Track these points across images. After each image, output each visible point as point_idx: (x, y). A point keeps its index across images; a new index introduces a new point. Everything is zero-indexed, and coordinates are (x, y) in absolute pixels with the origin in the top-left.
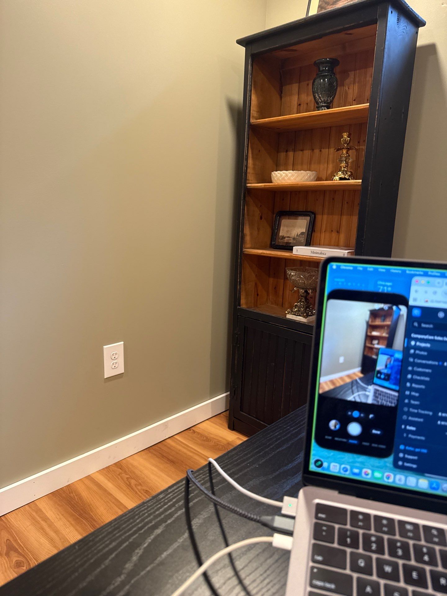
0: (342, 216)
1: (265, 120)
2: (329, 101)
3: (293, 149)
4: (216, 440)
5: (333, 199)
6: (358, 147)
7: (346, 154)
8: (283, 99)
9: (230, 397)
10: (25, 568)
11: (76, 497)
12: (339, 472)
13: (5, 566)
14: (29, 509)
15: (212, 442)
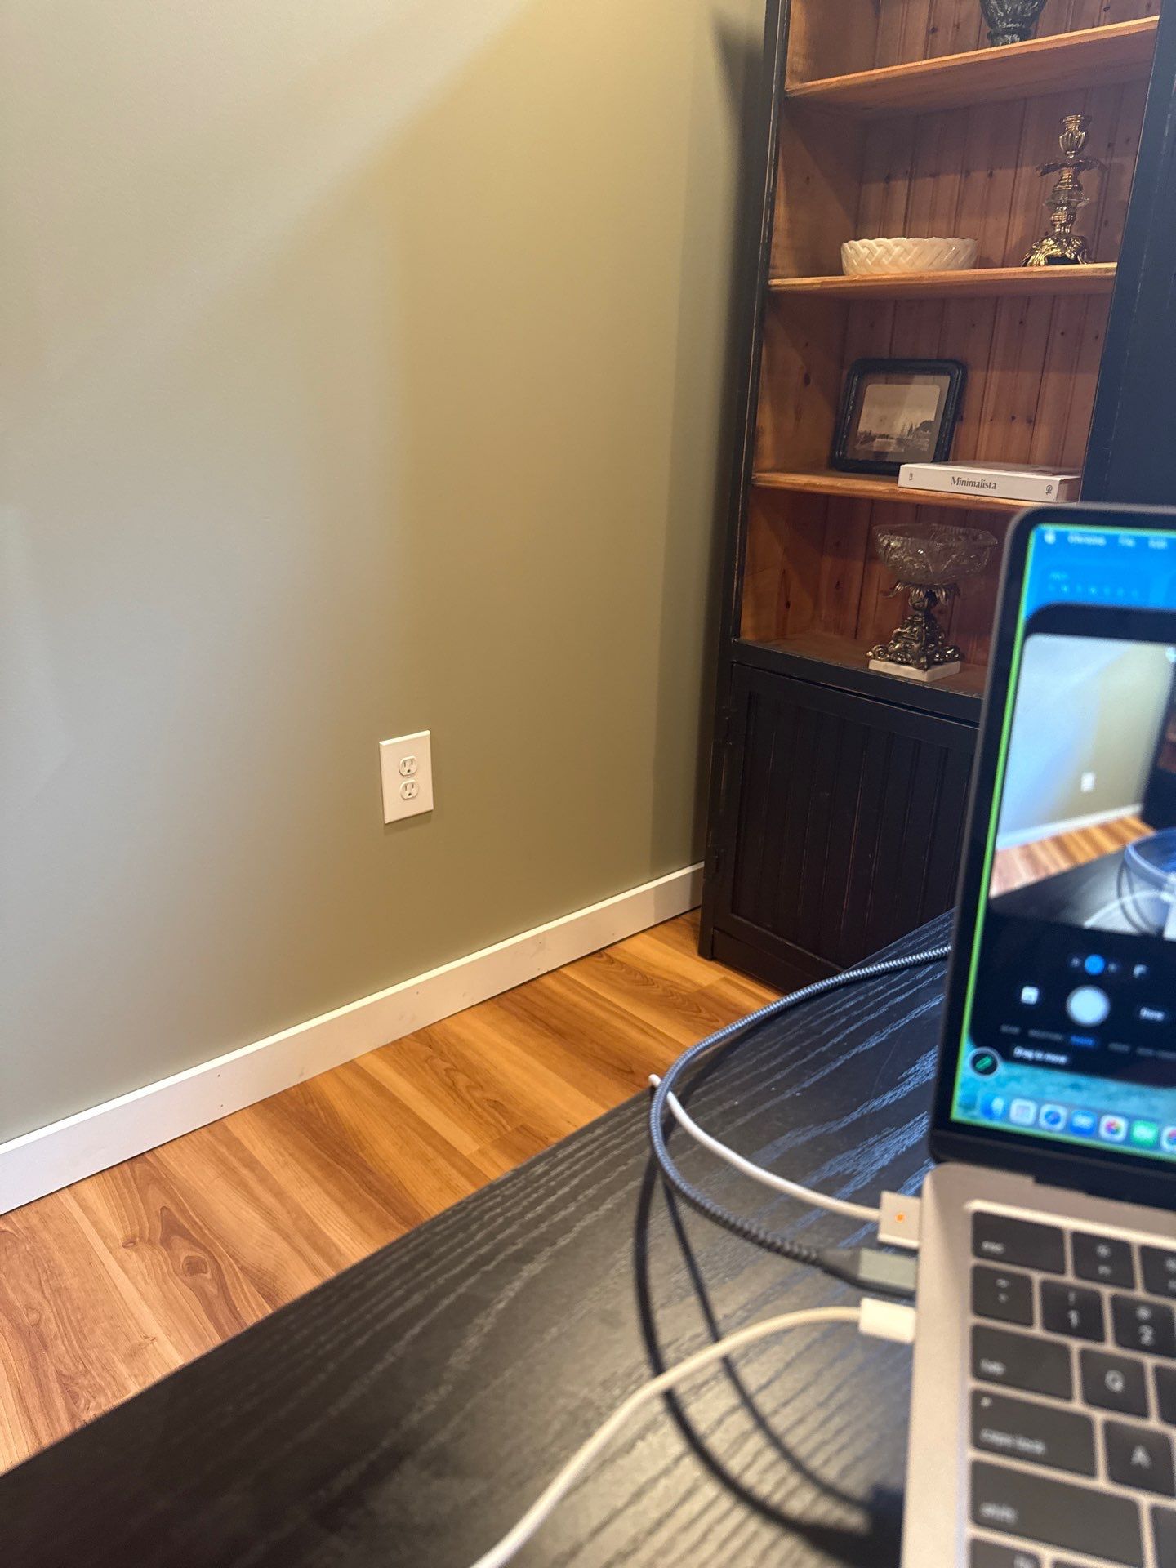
0: (1045, 374)
1: (832, 83)
2: (1030, 14)
3: (907, 173)
4: (670, 984)
5: (1021, 322)
6: (1109, 160)
7: (1070, 184)
8: (882, 12)
9: (704, 877)
10: (208, 1276)
11: (322, 1114)
12: (1036, 1124)
13: (161, 1269)
14: (211, 1139)
15: (658, 987)
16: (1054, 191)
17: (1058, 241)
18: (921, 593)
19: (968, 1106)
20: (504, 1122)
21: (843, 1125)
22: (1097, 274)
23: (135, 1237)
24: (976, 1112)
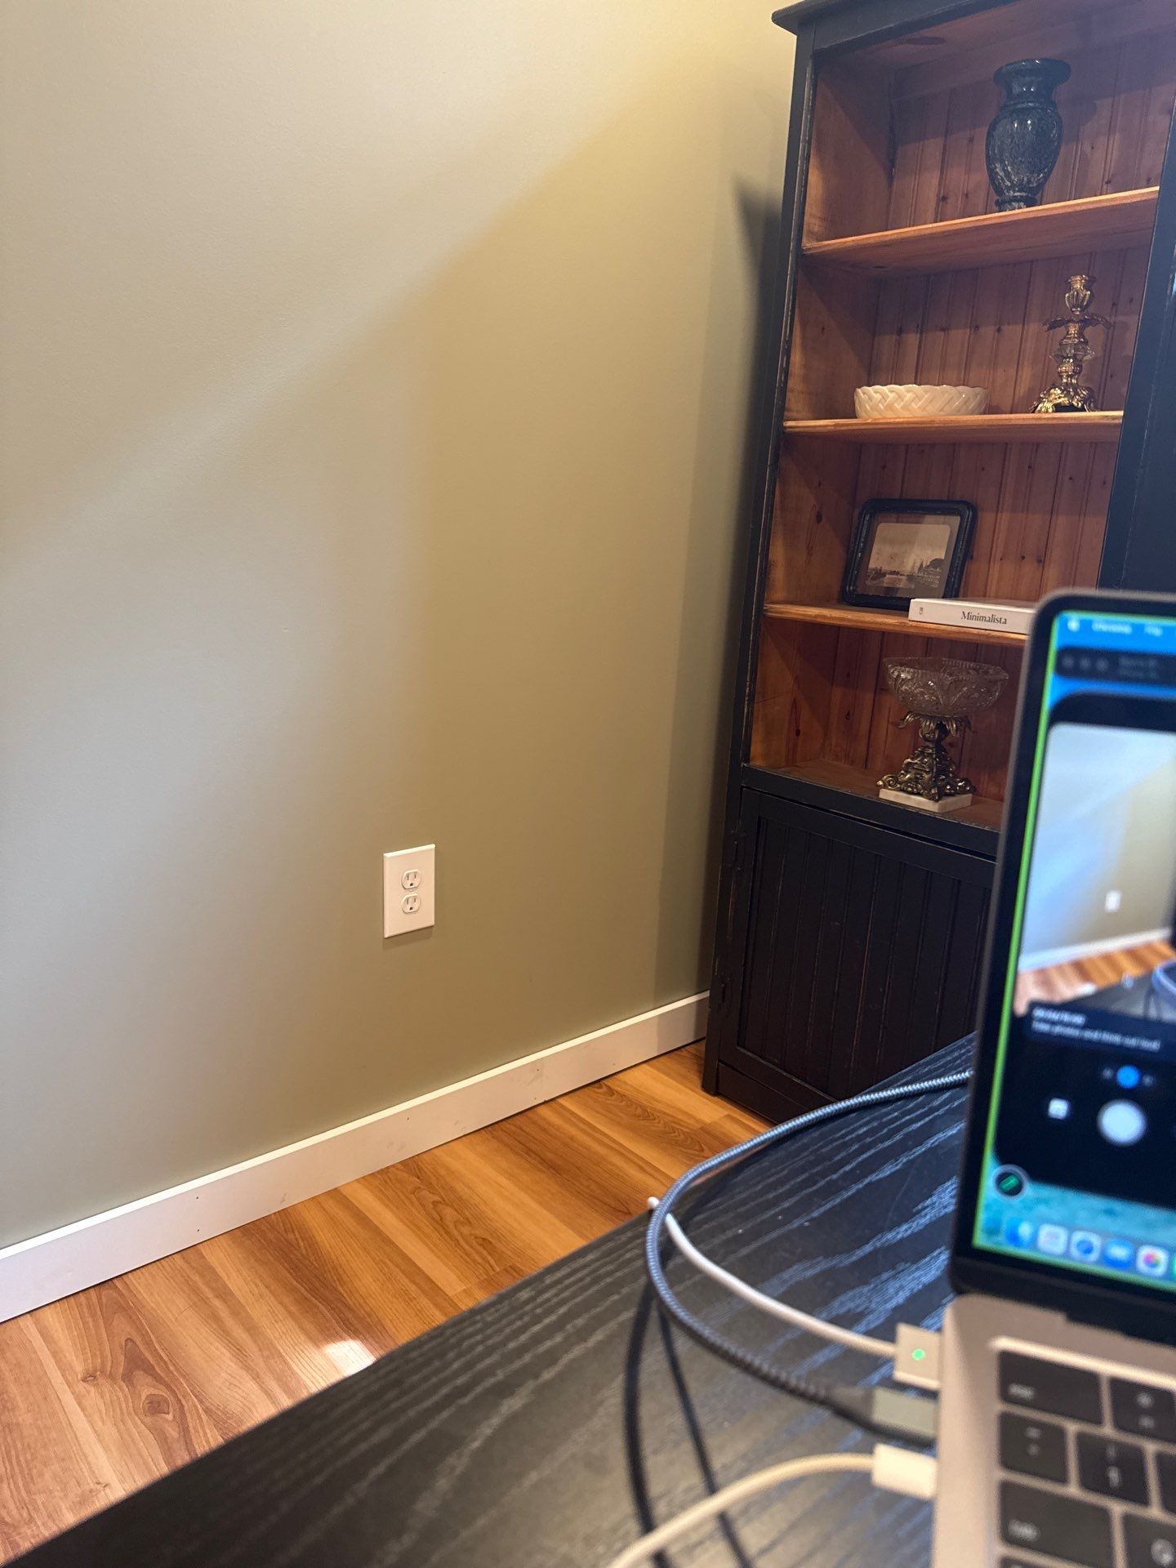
0: (1054, 517)
1: (845, 242)
2: (1035, 185)
3: (918, 326)
4: (671, 1119)
5: (1030, 467)
6: (1113, 318)
7: (1077, 338)
8: (895, 183)
9: (710, 1007)
10: (170, 1417)
11: (302, 1244)
12: (1067, 1254)
13: (121, 1409)
14: (185, 1266)
15: (658, 1123)
16: (1060, 344)
17: (1065, 390)
18: (932, 725)
19: (992, 1231)
20: (492, 1262)
21: (854, 1258)
22: (1105, 421)
23: (95, 1371)
24: (1001, 1238)
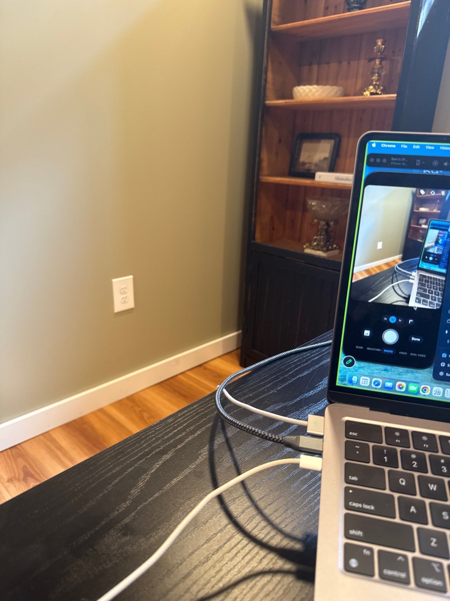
1: (288, 26)
3: (317, 62)
5: (361, 119)
6: (393, 57)
7: (379, 65)
9: (242, 336)
11: (89, 429)
12: (370, 386)
14: (44, 439)
16: (373, 68)
17: (374, 86)
18: (324, 223)
19: (343, 380)
21: (294, 402)
22: (389, 98)
23: (12, 478)
